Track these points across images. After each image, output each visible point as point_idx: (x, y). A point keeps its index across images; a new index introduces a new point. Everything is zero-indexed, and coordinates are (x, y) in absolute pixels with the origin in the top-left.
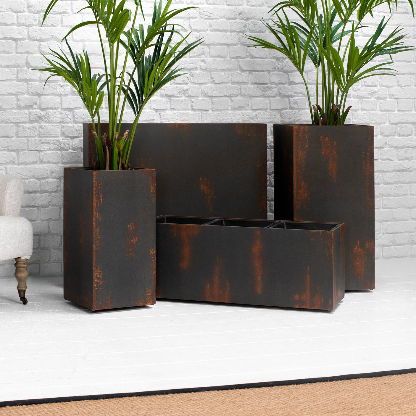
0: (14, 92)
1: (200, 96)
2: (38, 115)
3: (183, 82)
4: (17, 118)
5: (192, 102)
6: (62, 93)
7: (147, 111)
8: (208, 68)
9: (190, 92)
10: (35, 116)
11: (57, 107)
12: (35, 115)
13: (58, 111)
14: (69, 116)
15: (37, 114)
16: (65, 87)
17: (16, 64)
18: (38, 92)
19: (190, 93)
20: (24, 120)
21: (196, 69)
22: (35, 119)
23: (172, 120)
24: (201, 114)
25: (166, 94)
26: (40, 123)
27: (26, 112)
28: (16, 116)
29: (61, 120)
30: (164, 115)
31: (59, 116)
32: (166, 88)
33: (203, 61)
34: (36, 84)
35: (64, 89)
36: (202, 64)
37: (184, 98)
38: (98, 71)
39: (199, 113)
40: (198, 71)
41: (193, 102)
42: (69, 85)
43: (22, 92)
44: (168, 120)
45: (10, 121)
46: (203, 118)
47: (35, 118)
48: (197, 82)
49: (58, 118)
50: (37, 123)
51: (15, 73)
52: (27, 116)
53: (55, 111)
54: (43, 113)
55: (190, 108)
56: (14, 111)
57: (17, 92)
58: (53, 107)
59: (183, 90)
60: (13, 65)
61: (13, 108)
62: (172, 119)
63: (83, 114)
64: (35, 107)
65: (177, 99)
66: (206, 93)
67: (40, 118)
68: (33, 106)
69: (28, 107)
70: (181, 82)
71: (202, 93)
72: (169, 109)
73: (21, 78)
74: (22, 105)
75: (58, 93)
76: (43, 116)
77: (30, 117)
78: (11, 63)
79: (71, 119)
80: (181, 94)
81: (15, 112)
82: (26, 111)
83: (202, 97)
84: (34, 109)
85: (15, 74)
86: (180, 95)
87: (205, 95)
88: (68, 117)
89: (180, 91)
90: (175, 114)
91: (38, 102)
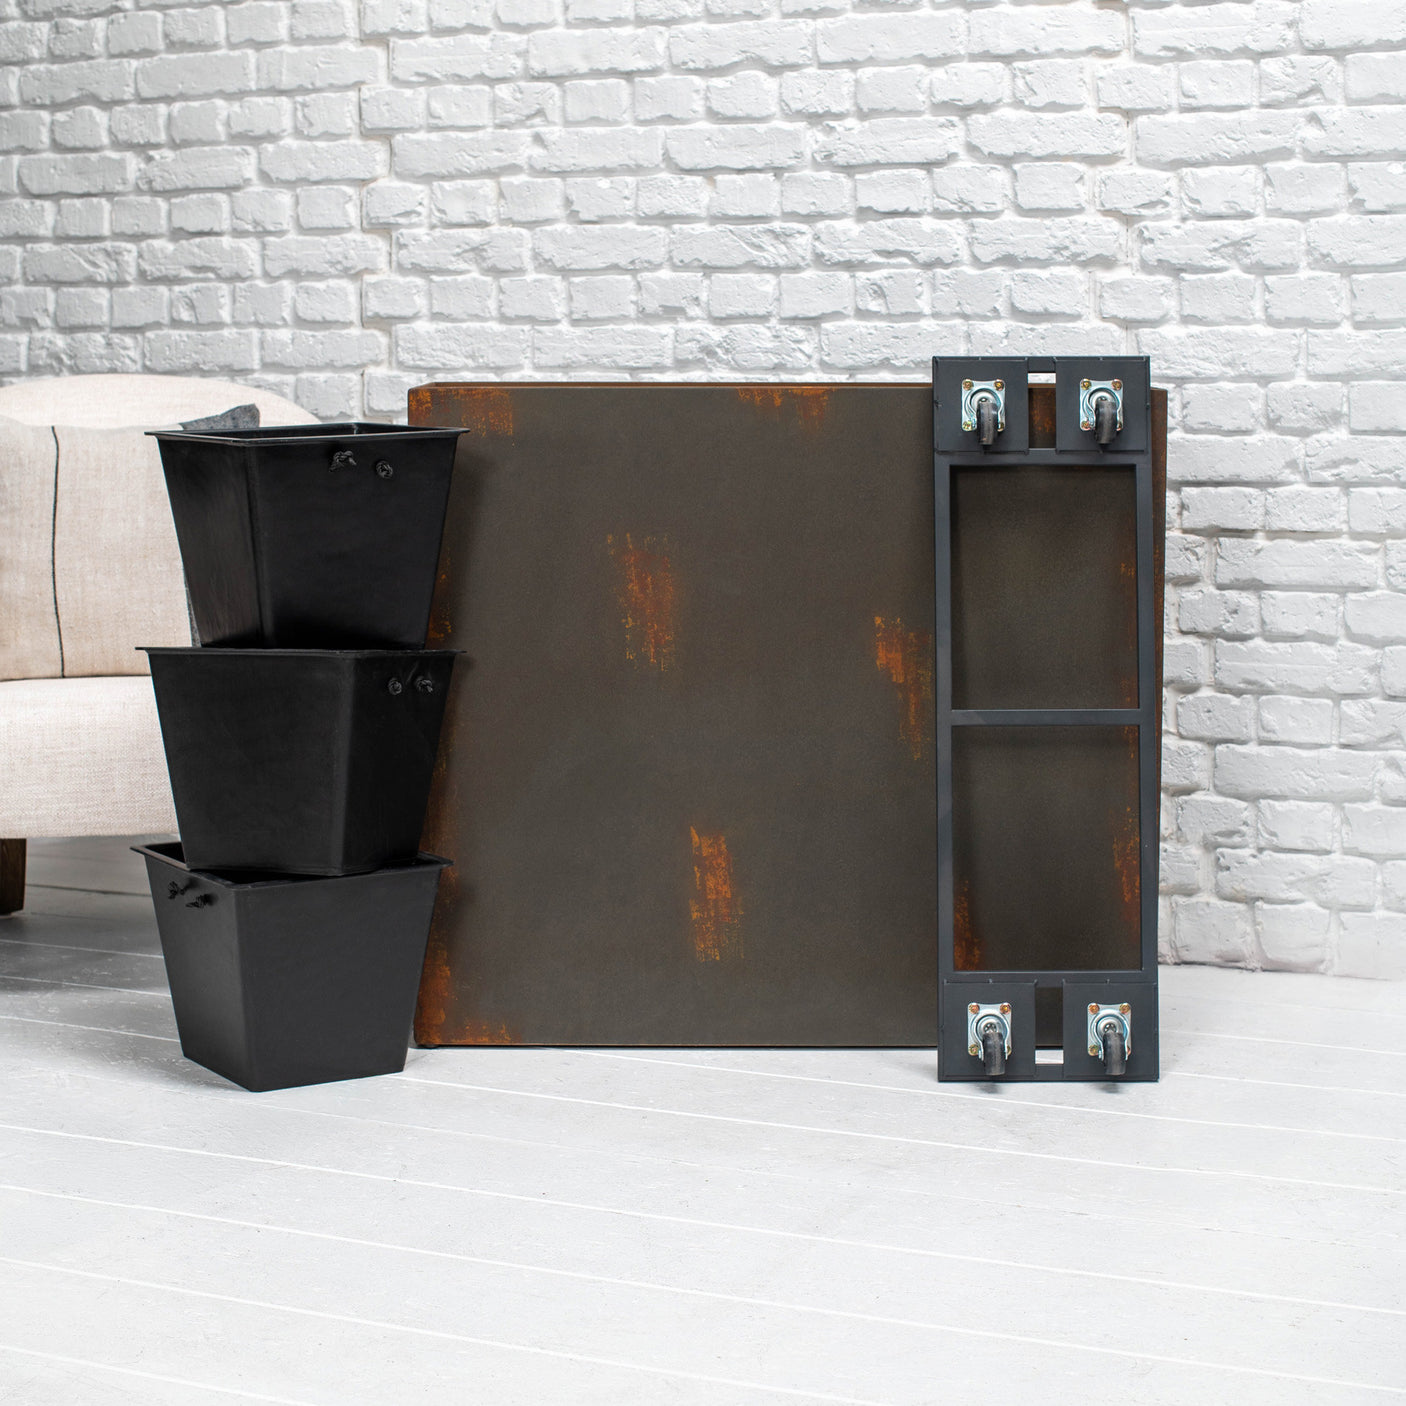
0: (623, 262)
1: (1303, 264)
2: (699, 342)
3: (1232, 208)
4: (634, 351)
5: (1267, 289)
6: (782, 262)
7: (1088, 327)
8: (1336, 149)
9: (1255, 250)
10: (689, 344)
11: (761, 311)
12: (689, 341)
13: (769, 328)
14: (805, 347)
15: (698, 337)
16: (791, 240)
17: (631, 163)
18: (700, 261)
19: (1259, 252)
20: (656, 359)
21: (1285, 153)
22: (690, 357)
23: (1185, 361)
24: (1305, 336)
25: (1160, 257)
26: (710, 370)
27: (664, 332)
28: (632, 347)
29: (776, 361)
30: (1153, 341)
31: (769, 345)
32: (1162, 234)
33: (1314, 119)
34: (693, 229)
35: (788, 248)
36: (1311, 133)
37: (1236, 272)
38: (904, 175)
39: (1295, 335)
40: (1296, 163)
41: (1270, 292)
42: (804, 233)
43: (649, 262)
44: (1166, 361)
45: (614, 362)
46: (1314, 355)
47: (692, 353)
48: (1287, 207)
49: (766, 351)
50: (702, 369)
51: (626, 192)
52: (668, 343)
53: (760, 328)
54: (716, 334)
55: (1260, 314)
56: (630, 327)
57: (632, 262)
58: (751, 311)
59: (1226, 242)
60: (621, 165)
61: (625, 318)
62: (1185, 357)
63: (851, 340)
64: (693, 311)
65: (1204, 277)
66: (1325, 252)
67: (709, 351)
68: (688, 310)
69: (672, 313)
70: (1223, 209)
71: (1309, 252)
72: (1177, 317)
73: (646, 211)
74: (652, 306)
75: (765, 263)
76: (719, 346)
77: (675, 347)
78: (612, 161)
79: (809, 357)
80: (1223, 258)
81: (628, 332)
82: (666, 328)
83: (1313, 269)
84: (691, 319)
85: (626, 198)
86: (1219, 262)
87: (1323, 261)
88: (801, 350)
89: (1216, 245)
90: (1198, 337)
91: (704, 297)
